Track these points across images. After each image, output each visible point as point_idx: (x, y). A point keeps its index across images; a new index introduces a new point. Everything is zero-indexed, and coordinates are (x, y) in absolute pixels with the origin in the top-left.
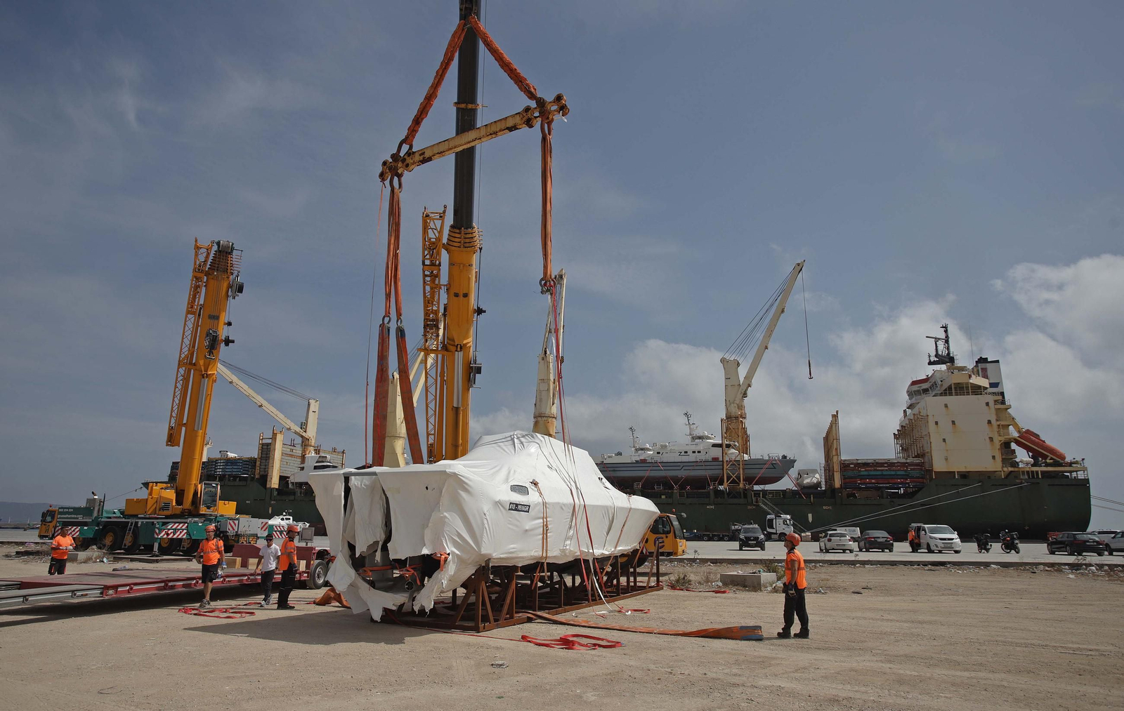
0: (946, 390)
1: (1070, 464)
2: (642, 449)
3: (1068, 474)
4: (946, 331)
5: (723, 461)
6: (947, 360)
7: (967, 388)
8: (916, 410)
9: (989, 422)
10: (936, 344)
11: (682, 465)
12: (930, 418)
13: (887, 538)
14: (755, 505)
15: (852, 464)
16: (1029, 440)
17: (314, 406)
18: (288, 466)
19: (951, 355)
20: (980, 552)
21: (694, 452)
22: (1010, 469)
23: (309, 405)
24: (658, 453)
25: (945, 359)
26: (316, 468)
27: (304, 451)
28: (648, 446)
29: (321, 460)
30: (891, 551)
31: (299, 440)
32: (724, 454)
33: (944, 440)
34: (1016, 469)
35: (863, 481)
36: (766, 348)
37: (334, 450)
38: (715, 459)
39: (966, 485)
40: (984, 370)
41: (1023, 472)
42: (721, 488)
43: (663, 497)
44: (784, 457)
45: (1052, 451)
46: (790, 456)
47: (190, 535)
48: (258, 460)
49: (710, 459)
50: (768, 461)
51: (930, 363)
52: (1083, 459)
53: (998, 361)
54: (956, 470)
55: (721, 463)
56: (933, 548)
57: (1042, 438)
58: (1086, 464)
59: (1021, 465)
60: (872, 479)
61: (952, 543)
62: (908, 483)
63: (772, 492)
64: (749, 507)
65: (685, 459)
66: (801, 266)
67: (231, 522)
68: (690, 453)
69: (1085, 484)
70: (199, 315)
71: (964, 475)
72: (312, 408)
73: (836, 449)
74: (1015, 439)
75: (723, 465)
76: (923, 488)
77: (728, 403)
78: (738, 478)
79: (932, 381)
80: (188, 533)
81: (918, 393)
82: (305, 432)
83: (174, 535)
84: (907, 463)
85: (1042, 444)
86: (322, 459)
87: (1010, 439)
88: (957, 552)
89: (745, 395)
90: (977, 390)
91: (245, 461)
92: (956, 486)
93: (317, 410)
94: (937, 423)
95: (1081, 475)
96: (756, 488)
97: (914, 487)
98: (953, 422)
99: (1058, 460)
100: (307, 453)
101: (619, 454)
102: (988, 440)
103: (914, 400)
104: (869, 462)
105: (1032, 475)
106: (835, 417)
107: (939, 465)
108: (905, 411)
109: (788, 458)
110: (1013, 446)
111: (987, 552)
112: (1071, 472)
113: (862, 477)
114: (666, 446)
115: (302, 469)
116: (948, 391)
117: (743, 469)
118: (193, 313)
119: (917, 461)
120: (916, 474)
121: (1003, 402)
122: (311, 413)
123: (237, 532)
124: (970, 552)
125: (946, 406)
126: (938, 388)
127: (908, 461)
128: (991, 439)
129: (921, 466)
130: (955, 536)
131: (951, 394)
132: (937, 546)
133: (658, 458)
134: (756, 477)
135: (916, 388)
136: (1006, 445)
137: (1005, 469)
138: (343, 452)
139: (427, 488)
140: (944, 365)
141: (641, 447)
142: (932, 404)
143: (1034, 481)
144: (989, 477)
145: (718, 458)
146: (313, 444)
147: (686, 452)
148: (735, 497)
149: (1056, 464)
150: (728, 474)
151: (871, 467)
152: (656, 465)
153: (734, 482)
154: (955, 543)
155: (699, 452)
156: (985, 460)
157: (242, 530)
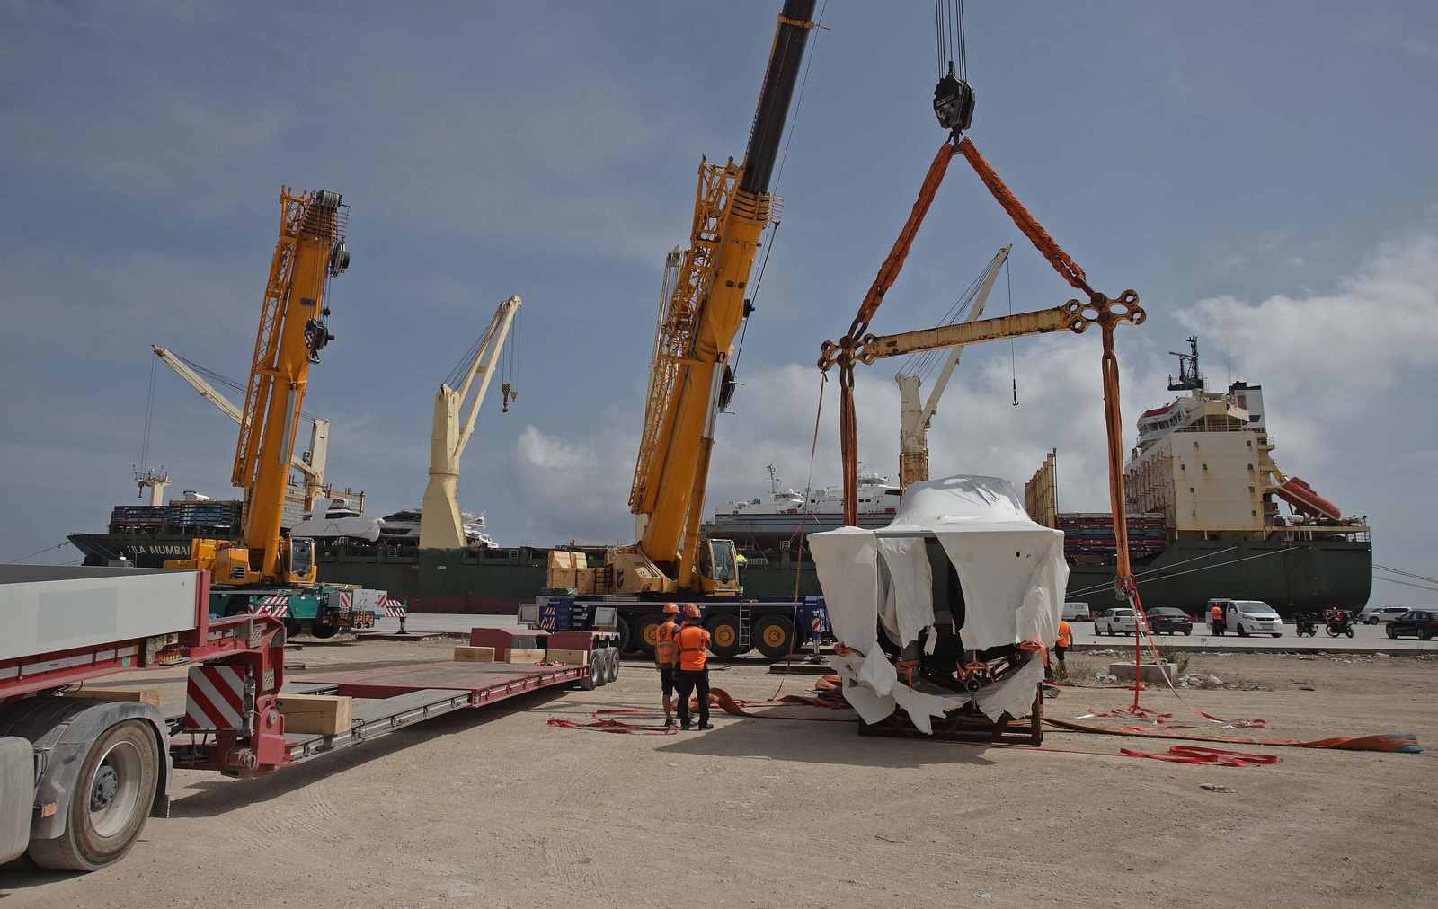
0: (1194, 424)
1: (1349, 523)
2: (784, 496)
3: (1343, 536)
4: (1194, 346)
6: (1194, 384)
7: (1224, 421)
8: (1153, 450)
9: (1250, 467)
10: (1182, 363)
12: (1175, 459)
13: (1185, 617)
15: (1072, 519)
16: (1298, 493)
17: (322, 429)
18: (287, 514)
19: (1200, 378)
20: (1300, 636)
22: (1275, 528)
23: (315, 427)
24: (813, 501)
25: (1192, 383)
26: (328, 516)
27: (309, 493)
28: (792, 491)
29: (336, 505)
30: (1187, 634)
31: (300, 478)
33: (1192, 490)
34: (1282, 529)
35: (1085, 542)
36: (957, 362)
37: (348, 492)
38: (890, 511)
39: (1217, 549)
40: (1242, 399)
41: (1290, 533)
45: (1325, 506)
47: (291, 613)
48: (245, 504)
49: (883, 511)
51: (1171, 388)
52: (1365, 517)
53: (1259, 388)
54: (1206, 529)
56: (1247, 630)
57: (1313, 488)
58: (1369, 523)
59: (1288, 524)
60: (1098, 539)
61: (1272, 624)
62: (1144, 546)
66: (1006, 252)
67: (343, 594)
69: (1364, 550)
70: (285, 299)
71: (1215, 536)
72: (319, 433)
73: (1052, 500)
74: (1279, 490)
76: (1161, 553)
77: (905, 436)
79: (1175, 411)
80: (289, 610)
81: (1154, 426)
82: (310, 465)
83: (273, 612)
84: (1143, 519)
85: (1312, 497)
86: (338, 504)
87: (1272, 489)
88: (1276, 635)
89: (927, 425)
90: (1235, 424)
91: (225, 506)
92: (1205, 549)
93: (326, 435)
94: (1183, 467)
95: (1360, 537)
97: (1151, 550)
98: (1205, 467)
99: (1332, 517)
100: (313, 495)
101: (757, 502)
102: (1248, 490)
103: (1147, 437)
104: (1094, 516)
105: (1301, 537)
106: (1051, 456)
107: (1184, 523)
108: (1134, 451)
110: (1275, 498)
111: (1312, 636)
112: (1347, 533)
113: (1084, 537)
114: (823, 492)
115: (307, 518)
116: (1198, 425)
118: (277, 296)
119: (1156, 516)
120: (1154, 533)
121: (1264, 441)
122: (317, 439)
123: (350, 609)
124: (1289, 635)
125: (1196, 445)
126: (1182, 421)
127: (1145, 517)
128: (1252, 489)
129: (1161, 523)
130: (1274, 615)
131: (1202, 430)
132: (1253, 628)
133: (812, 508)
135: (1151, 420)
136: (1267, 497)
137: (1268, 529)
138: (361, 495)
139: (1018, 555)
140: (1190, 391)
141: (783, 493)
142: (1178, 443)
143: (1304, 544)
144: (1245, 539)
146: (321, 483)
149: (1332, 523)
151: (1097, 523)
152: (809, 517)
154: (1276, 623)
155: (868, 501)
156: (1242, 517)
157: (357, 606)
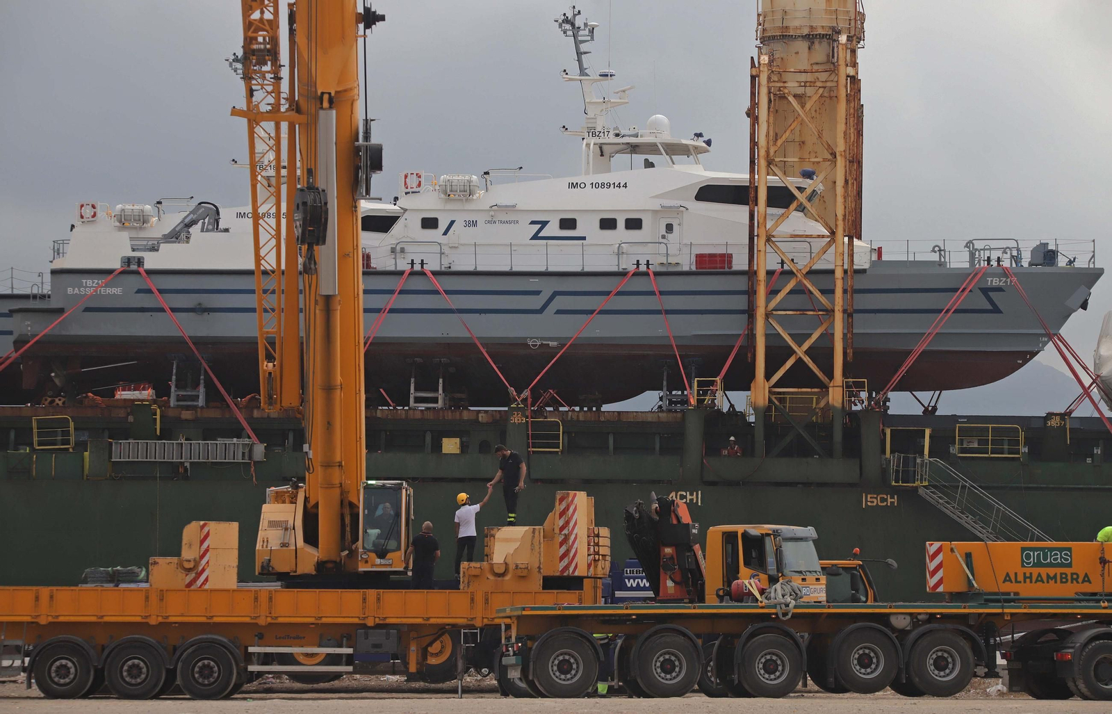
5: (751, 274)
11: (548, 287)
14: (894, 491)
21: (608, 224)
32: (760, 243)
38: (712, 264)
42: (740, 400)
43: (451, 446)
44: (1047, 256)
46: (1072, 253)
49: (687, 264)
50: (961, 275)
55: (741, 284)
63: (977, 426)
64: (871, 500)
65: (564, 257)
68: (588, 226)
75: (751, 293)
78: (822, 354)
96: (902, 403)
109: (1062, 262)
117: (849, 314)
134: (908, 353)
145: (726, 259)
147: (568, 224)
148: (800, 450)
150: (771, 337)
153: (799, 376)
155: (634, 225)
